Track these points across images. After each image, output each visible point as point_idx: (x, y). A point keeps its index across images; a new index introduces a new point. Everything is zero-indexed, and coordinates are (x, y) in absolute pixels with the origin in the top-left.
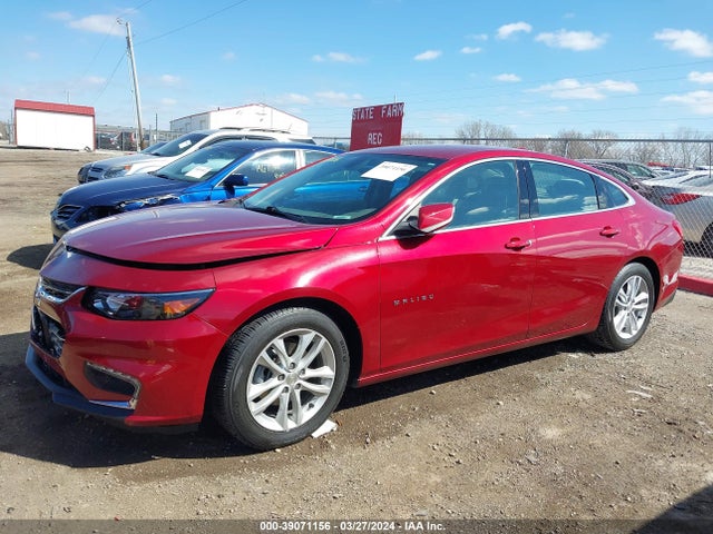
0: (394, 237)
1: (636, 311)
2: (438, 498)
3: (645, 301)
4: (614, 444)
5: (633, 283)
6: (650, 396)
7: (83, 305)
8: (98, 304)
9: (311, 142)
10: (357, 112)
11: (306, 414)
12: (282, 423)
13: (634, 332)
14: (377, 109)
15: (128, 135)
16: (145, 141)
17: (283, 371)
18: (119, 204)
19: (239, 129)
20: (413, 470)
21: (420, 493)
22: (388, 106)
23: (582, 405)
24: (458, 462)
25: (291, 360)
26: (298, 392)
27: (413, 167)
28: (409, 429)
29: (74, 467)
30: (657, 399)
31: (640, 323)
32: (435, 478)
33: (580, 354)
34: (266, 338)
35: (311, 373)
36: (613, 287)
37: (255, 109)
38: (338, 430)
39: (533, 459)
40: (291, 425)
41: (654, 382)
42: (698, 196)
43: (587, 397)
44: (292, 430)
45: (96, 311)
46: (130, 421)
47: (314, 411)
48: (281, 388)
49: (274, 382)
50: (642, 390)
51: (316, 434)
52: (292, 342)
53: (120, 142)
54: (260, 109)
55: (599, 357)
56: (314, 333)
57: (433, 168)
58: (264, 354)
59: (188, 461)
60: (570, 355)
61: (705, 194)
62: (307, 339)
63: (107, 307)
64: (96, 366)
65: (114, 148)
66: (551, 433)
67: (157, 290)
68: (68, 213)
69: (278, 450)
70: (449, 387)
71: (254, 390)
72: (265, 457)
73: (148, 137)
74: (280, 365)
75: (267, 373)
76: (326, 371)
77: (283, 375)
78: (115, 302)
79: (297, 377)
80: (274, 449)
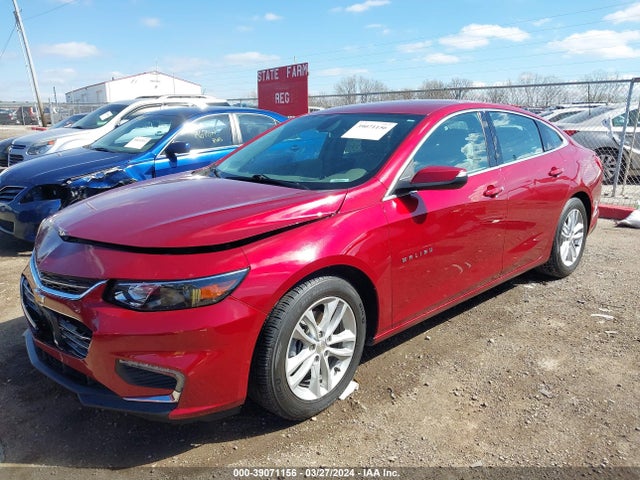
0: (395, 196)
1: (575, 240)
2: (484, 447)
3: (580, 231)
4: (607, 367)
5: (573, 215)
6: (612, 317)
7: (106, 299)
8: (120, 297)
9: (226, 104)
10: (262, 74)
11: (335, 379)
12: (315, 391)
13: (574, 259)
14: (282, 70)
15: (27, 109)
16: (46, 114)
17: (314, 342)
18: (65, 182)
19: (157, 97)
20: (447, 419)
21: (466, 443)
22: (292, 66)
23: (561, 333)
24: (484, 405)
25: (319, 328)
26: (326, 358)
27: (394, 125)
28: (424, 377)
29: (113, 469)
30: (618, 319)
31: (578, 249)
32: (472, 426)
33: (534, 284)
34: (299, 311)
35: (336, 339)
36: (559, 221)
37: (148, 77)
38: (360, 389)
39: (547, 392)
40: (323, 392)
41: (608, 303)
42: (575, 132)
43: (562, 325)
44: (325, 397)
45: (118, 304)
46: (173, 415)
47: (340, 375)
48: (314, 357)
49: (306, 352)
50: (602, 312)
51: (343, 397)
52: (319, 311)
53: (19, 117)
54: (153, 77)
55: (551, 285)
56: (338, 300)
57: (415, 125)
58: (298, 327)
59: (230, 444)
60: (526, 286)
61: (581, 129)
62: (331, 306)
63: (130, 299)
64: (130, 363)
65: (13, 123)
66: (549, 364)
67: (191, 275)
68: (11, 194)
69: (314, 419)
70: (438, 329)
71: (291, 363)
72: (304, 427)
73: (48, 110)
74: (309, 334)
75: (299, 345)
76: (348, 335)
77: (314, 345)
78: (137, 292)
79: (325, 344)
80: (310, 418)
